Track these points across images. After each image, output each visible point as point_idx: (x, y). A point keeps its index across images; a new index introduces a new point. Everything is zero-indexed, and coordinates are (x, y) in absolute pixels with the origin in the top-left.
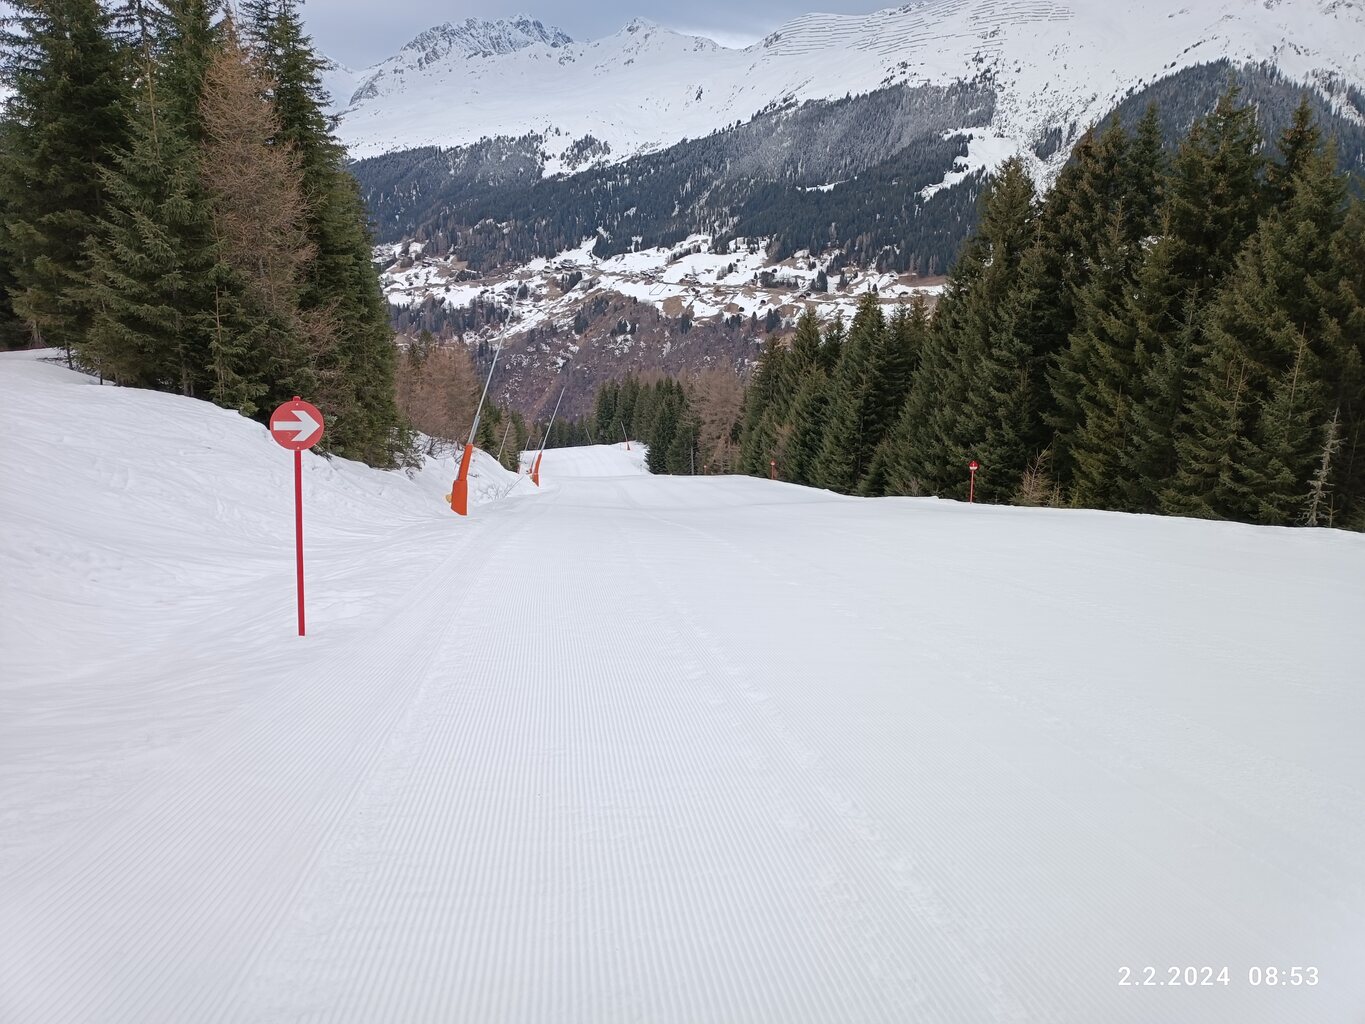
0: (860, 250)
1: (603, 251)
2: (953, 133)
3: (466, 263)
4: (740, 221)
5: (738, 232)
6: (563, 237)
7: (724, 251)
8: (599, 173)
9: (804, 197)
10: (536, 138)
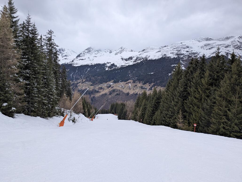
0: (158, 83)
1: (115, 82)
2: (173, 65)
3: (92, 83)
4: (138, 78)
5: (137, 80)
6: (108, 79)
7: (135, 83)
8: (115, 70)
9: (148, 75)
10: (105, 64)
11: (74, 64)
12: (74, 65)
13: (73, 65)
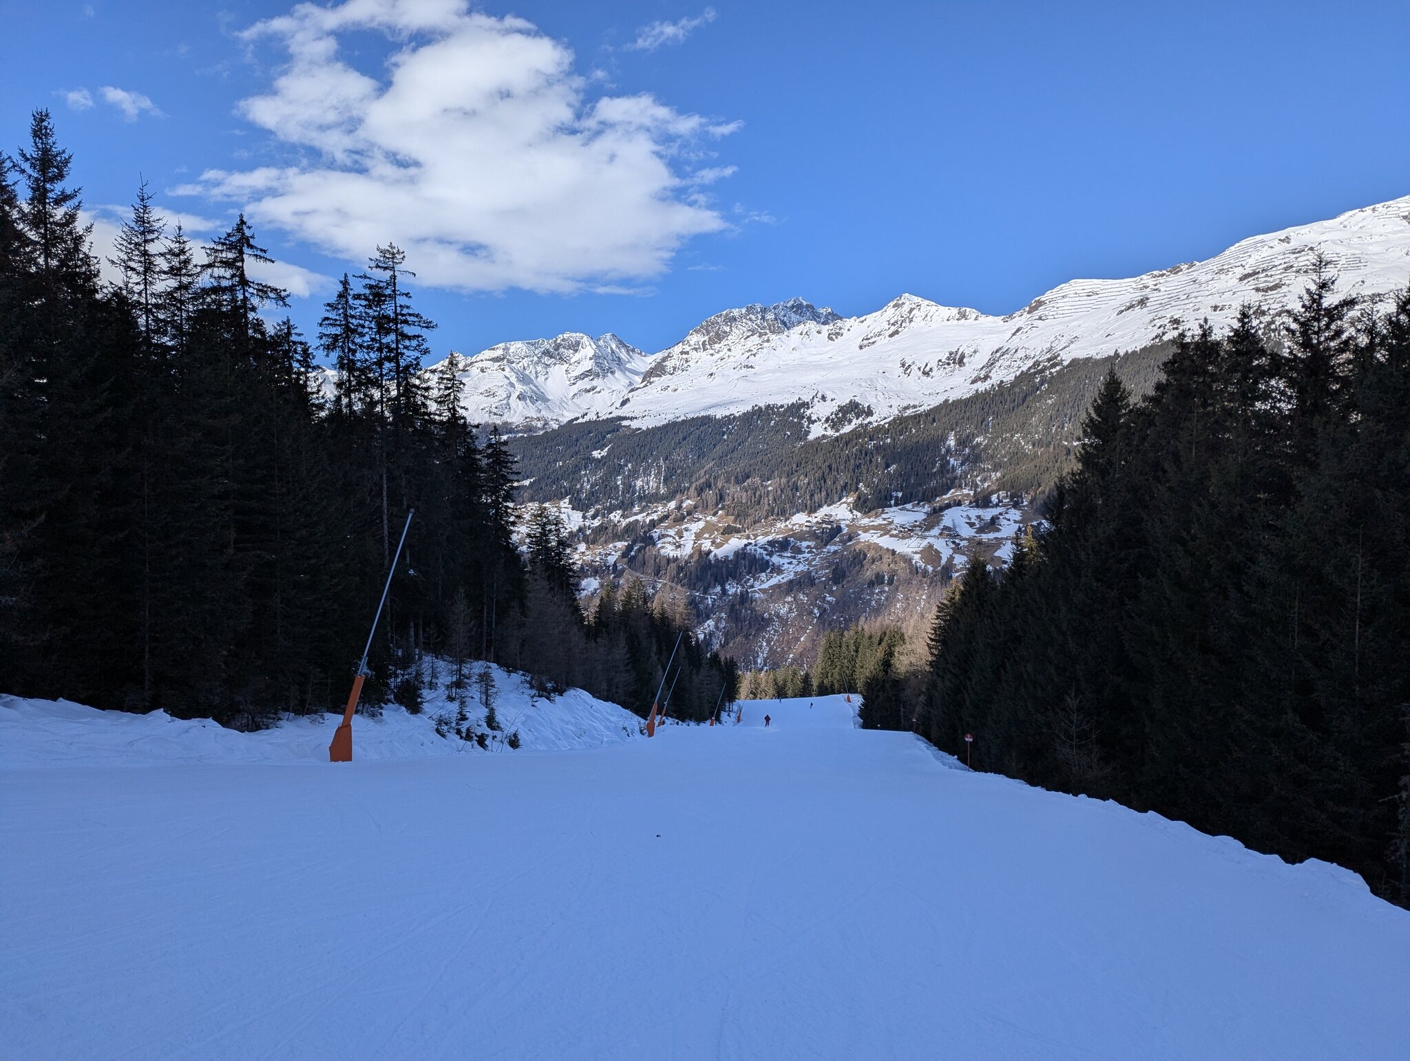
1: (863, 507)
3: (732, 518)
5: (1001, 486)
6: (824, 494)
7: (986, 505)
8: (862, 434)
10: (806, 405)
11: (632, 419)
12: (634, 424)
13: (625, 423)
